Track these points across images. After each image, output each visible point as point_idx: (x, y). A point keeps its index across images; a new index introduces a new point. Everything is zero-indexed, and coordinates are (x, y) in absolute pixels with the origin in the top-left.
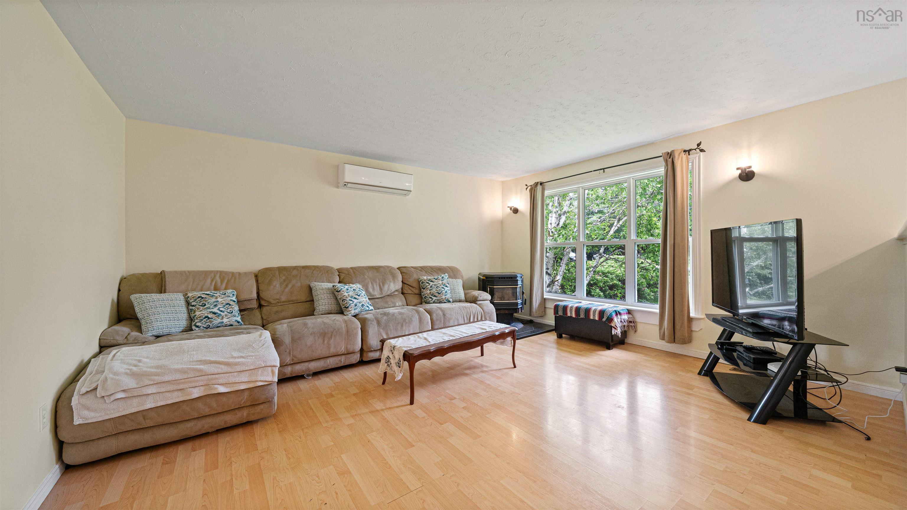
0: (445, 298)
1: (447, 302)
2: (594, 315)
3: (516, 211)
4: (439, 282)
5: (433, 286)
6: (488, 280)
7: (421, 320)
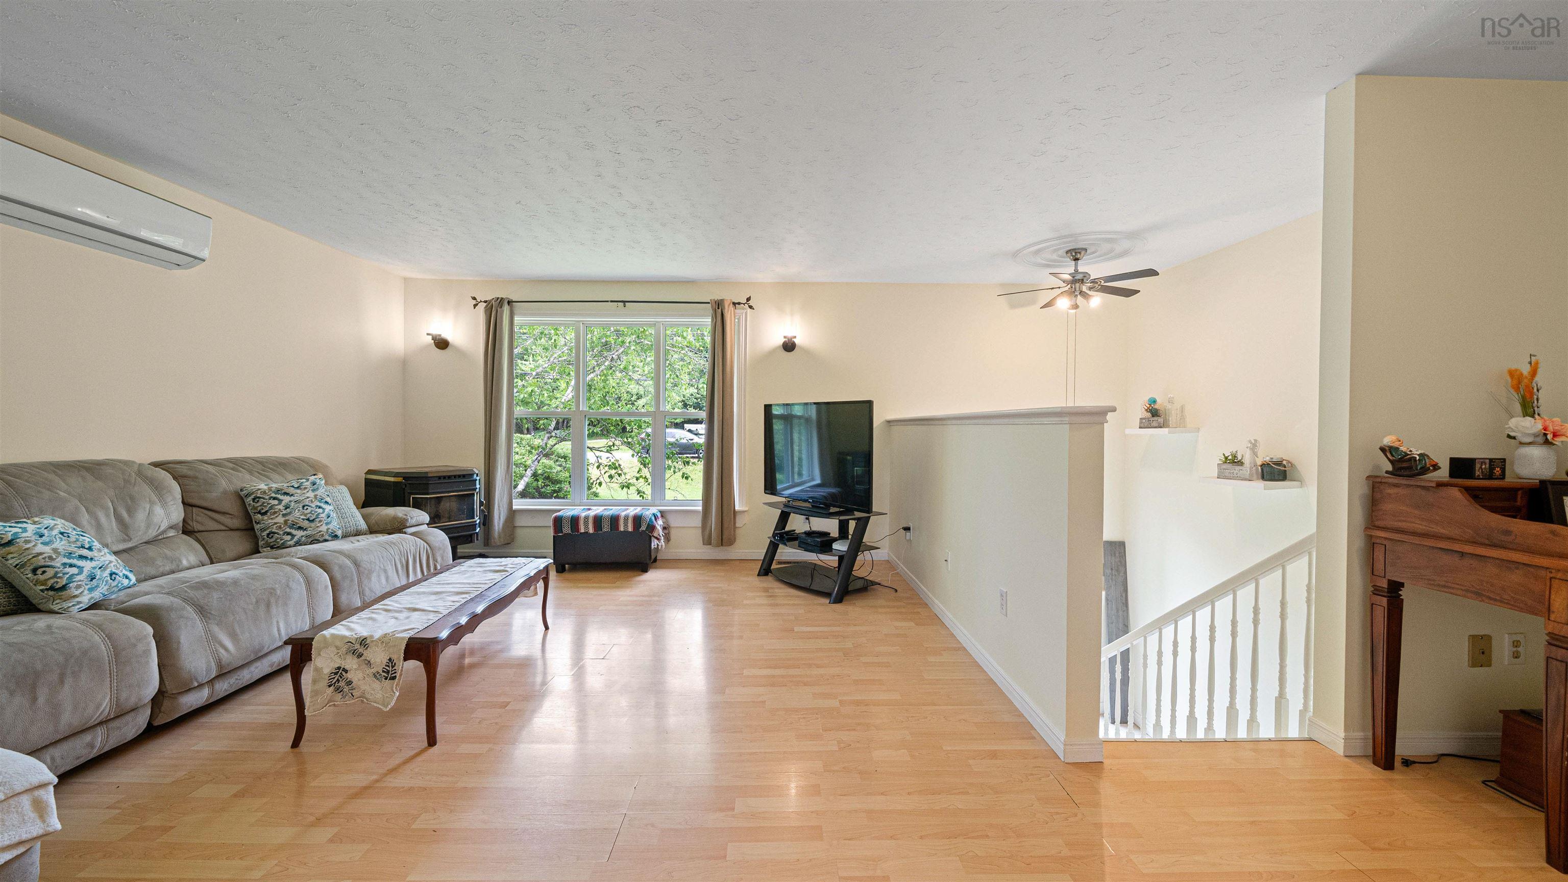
0: (328, 529)
1: (330, 538)
2: (626, 525)
3: (442, 344)
4: (308, 495)
5: (293, 504)
6: (410, 484)
7: (309, 582)
